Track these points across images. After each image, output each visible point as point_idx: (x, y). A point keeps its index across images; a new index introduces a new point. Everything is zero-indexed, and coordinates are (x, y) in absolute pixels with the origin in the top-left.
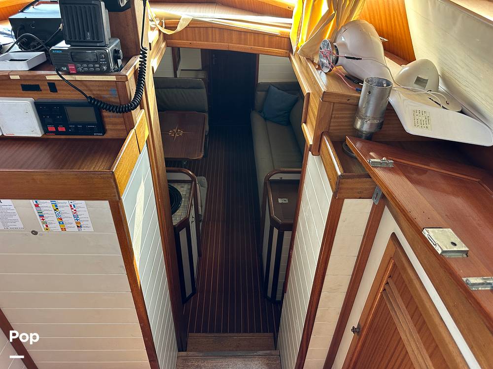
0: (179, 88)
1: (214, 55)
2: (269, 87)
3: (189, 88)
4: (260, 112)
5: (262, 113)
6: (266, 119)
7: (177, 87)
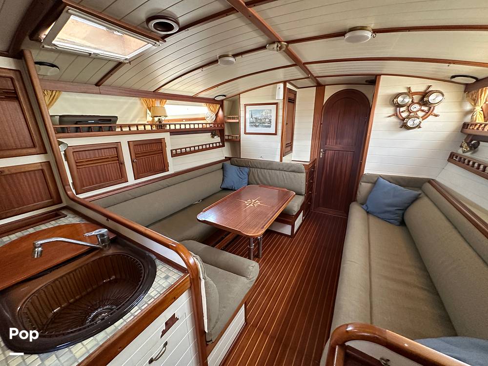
0: (281, 170)
1: (322, 150)
2: (378, 178)
3: (290, 171)
4: (362, 204)
5: (365, 205)
6: (368, 213)
7: (279, 170)
